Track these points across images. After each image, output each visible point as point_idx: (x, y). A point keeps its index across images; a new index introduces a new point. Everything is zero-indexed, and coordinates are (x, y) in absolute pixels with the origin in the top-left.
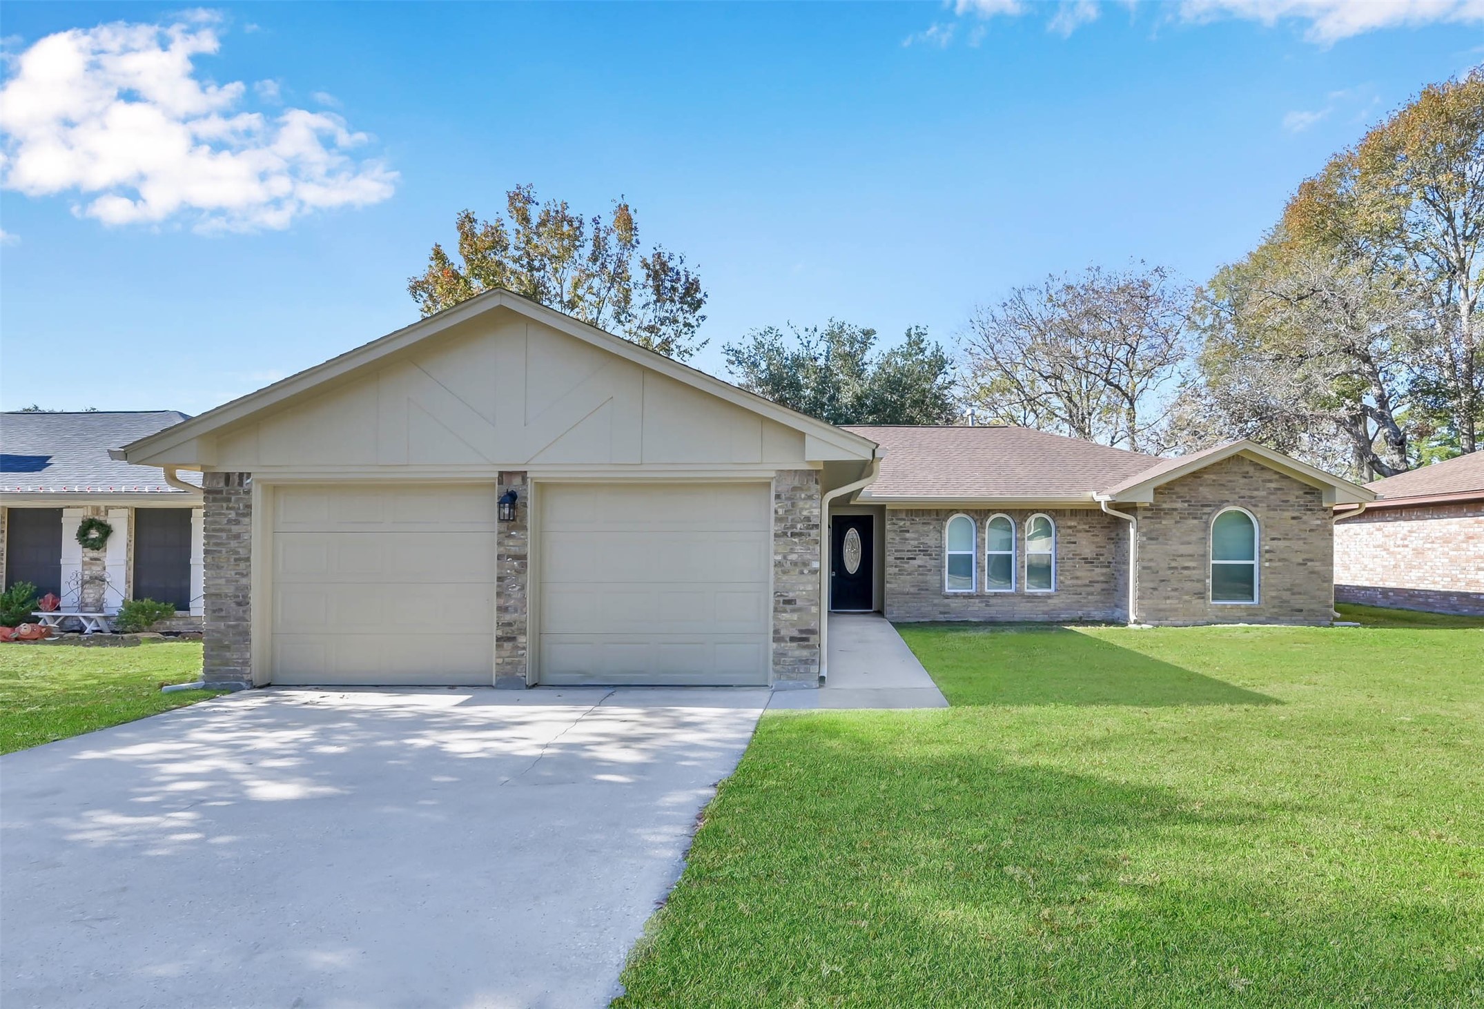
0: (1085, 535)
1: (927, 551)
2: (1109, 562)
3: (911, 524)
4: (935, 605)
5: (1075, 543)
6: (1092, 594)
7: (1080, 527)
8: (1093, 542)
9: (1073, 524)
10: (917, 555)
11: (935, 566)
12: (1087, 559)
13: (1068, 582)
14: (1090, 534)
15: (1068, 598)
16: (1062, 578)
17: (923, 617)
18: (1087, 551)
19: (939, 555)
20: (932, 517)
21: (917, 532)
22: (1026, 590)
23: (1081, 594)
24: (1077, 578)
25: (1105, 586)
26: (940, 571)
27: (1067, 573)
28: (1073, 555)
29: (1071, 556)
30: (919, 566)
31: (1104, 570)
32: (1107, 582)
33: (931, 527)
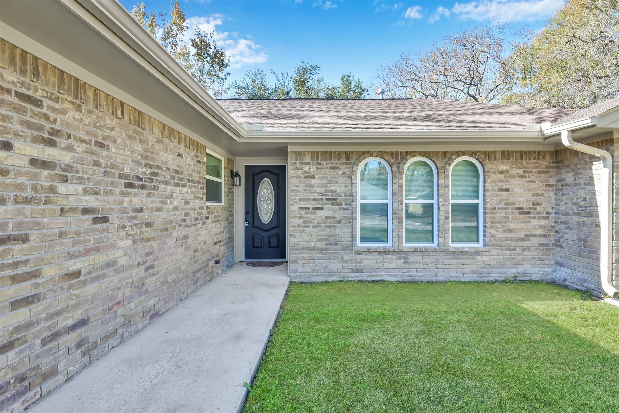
0: (518, 180)
1: (336, 199)
2: (548, 213)
3: (317, 169)
4: (346, 262)
5: (507, 190)
6: (528, 249)
7: (514, 172)
8: (529, 190)
9: (505, 168)
10: (324, 204)
11: (344, 218)
12: (522, 208)
13: (500, 236)
14: (525, 180)
15: (498, 255)
16: (492, 231)
17: (332, 276)
18: (522, 199)
19: (350, 204)
20: (341, 161)
21: (324, 178)
22: (451, 245)
23: (514, 249)
24: (510, 231)
25: (543, 240)
26: (351, 222)
27: (499, 226)
28: (506, 204)
29: (502, 205)
30: (327, 218)
31: (543, 222)
32: (545, 236)
33: (340, 172)
